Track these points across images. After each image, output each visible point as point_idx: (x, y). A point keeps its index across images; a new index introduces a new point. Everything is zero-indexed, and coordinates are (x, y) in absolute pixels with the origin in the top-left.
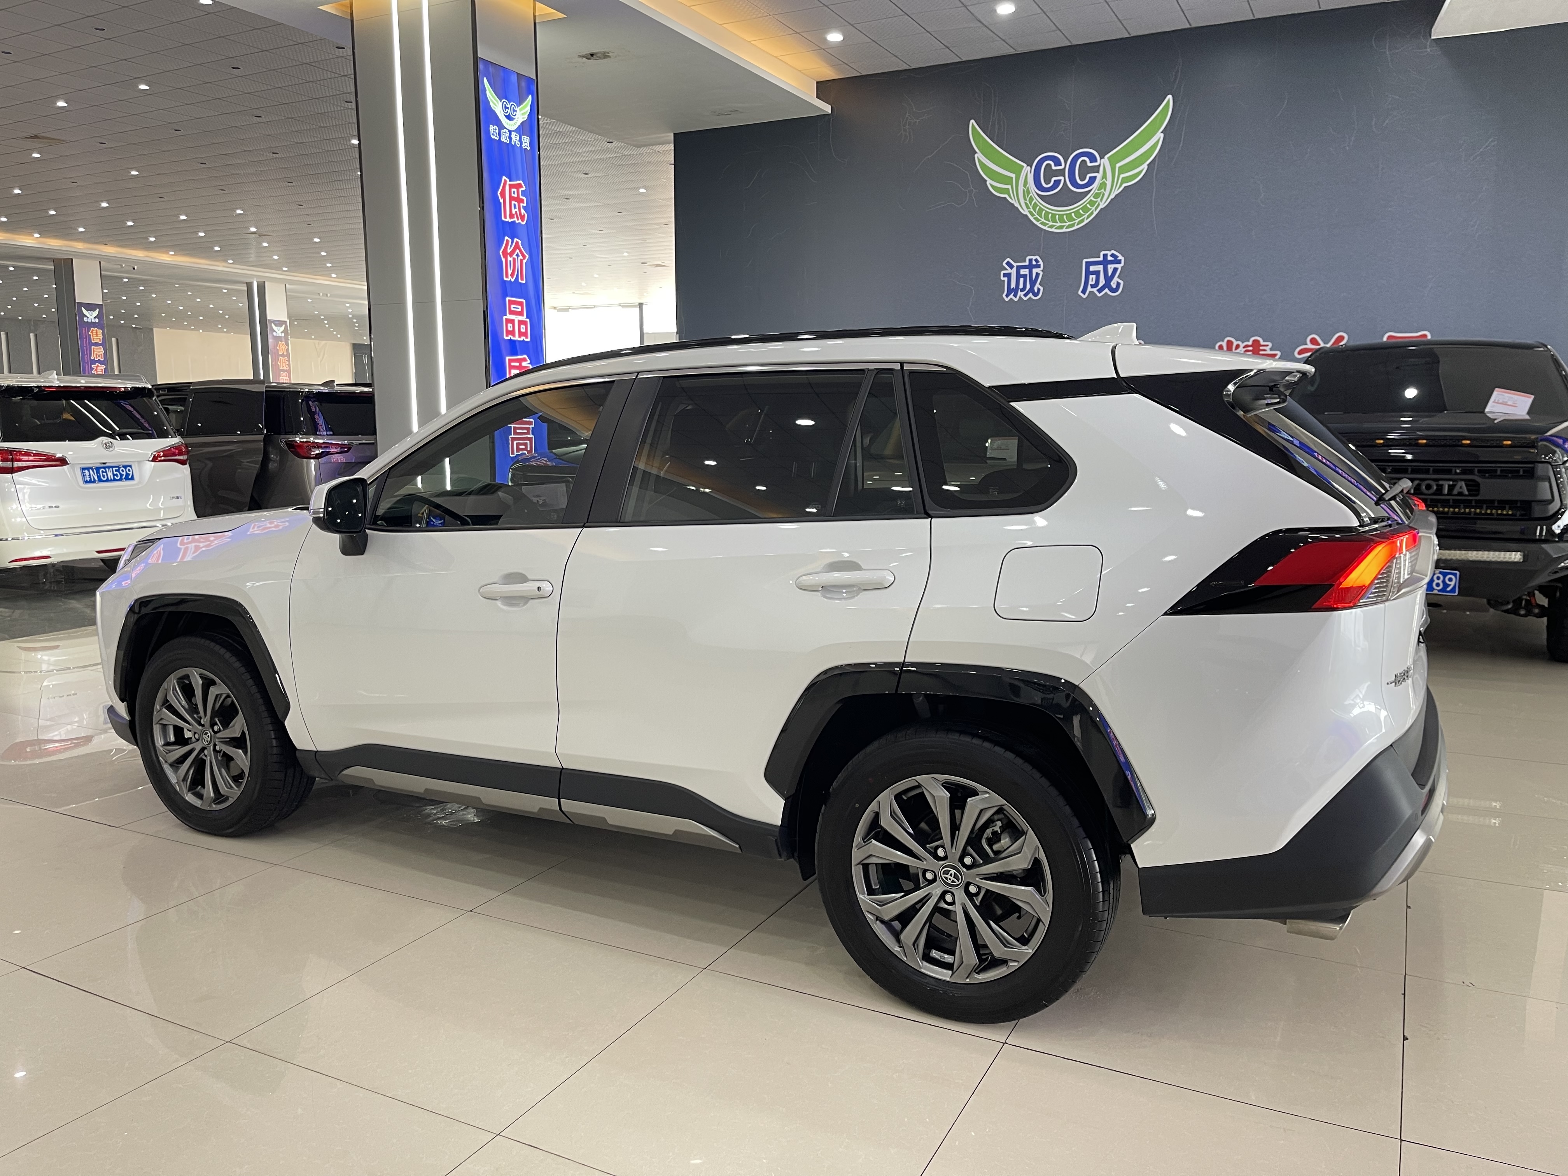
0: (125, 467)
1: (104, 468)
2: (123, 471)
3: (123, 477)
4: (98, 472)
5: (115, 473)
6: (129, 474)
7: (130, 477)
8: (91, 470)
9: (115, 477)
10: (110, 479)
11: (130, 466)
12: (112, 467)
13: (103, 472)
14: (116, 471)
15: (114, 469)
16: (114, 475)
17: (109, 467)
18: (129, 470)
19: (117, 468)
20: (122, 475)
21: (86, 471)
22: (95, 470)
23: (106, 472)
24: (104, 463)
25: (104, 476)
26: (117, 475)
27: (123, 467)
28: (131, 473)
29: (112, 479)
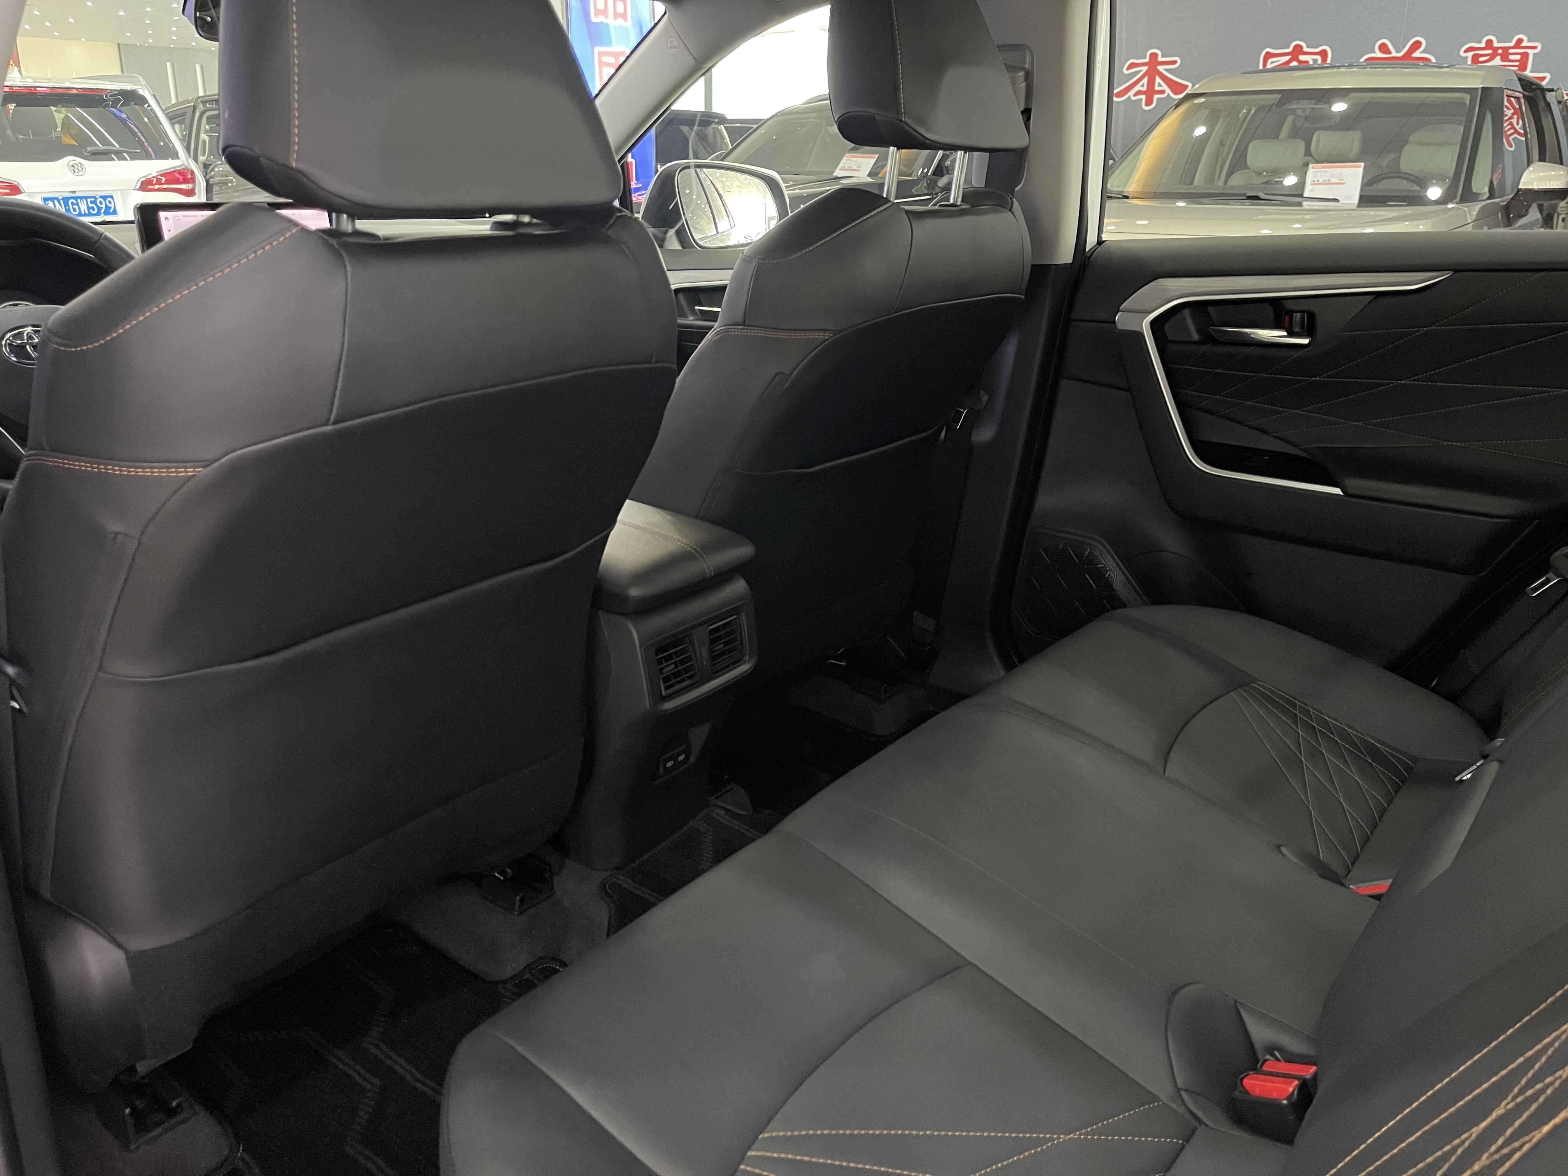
0: (104, 198)
1: (76, 198)
2: (101, 203)
3: (102, 211)
4: (66, 205)
5: (90, 205)
6: (111, 208)
7: (111, 211)
8: (56, 201)
9: (91, 211)
10: (83, 213)
11: (111, 197)
12: (86, 198)
13: (73, 203)
14: (91, 202)
15: (89, 200)
16: (89, 208)
17: (81, 198)
18: (110, 202)
19: (93, 199)
20: (99, 209)
21: (50, 202)
22: (62, 201)
23: (77, 204)
24: (74, 192)
25: (74, 210)
26: (93, 208)
27: (101, 197)
28: (112, 205)
29: (87, 212)
